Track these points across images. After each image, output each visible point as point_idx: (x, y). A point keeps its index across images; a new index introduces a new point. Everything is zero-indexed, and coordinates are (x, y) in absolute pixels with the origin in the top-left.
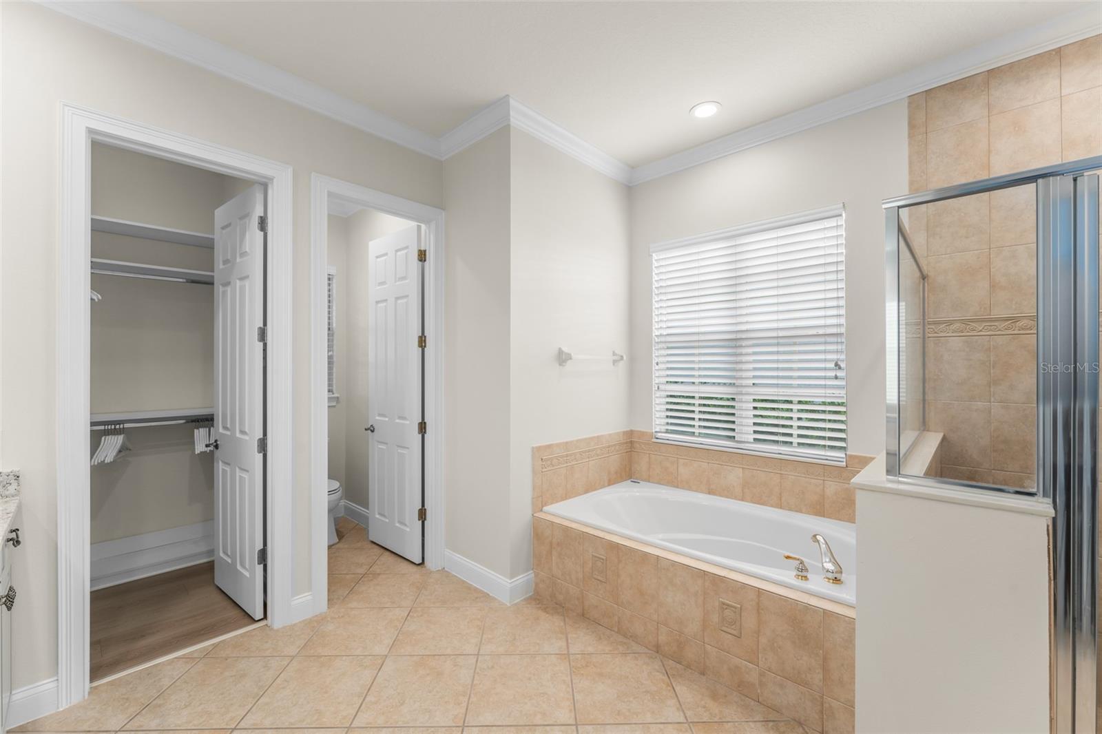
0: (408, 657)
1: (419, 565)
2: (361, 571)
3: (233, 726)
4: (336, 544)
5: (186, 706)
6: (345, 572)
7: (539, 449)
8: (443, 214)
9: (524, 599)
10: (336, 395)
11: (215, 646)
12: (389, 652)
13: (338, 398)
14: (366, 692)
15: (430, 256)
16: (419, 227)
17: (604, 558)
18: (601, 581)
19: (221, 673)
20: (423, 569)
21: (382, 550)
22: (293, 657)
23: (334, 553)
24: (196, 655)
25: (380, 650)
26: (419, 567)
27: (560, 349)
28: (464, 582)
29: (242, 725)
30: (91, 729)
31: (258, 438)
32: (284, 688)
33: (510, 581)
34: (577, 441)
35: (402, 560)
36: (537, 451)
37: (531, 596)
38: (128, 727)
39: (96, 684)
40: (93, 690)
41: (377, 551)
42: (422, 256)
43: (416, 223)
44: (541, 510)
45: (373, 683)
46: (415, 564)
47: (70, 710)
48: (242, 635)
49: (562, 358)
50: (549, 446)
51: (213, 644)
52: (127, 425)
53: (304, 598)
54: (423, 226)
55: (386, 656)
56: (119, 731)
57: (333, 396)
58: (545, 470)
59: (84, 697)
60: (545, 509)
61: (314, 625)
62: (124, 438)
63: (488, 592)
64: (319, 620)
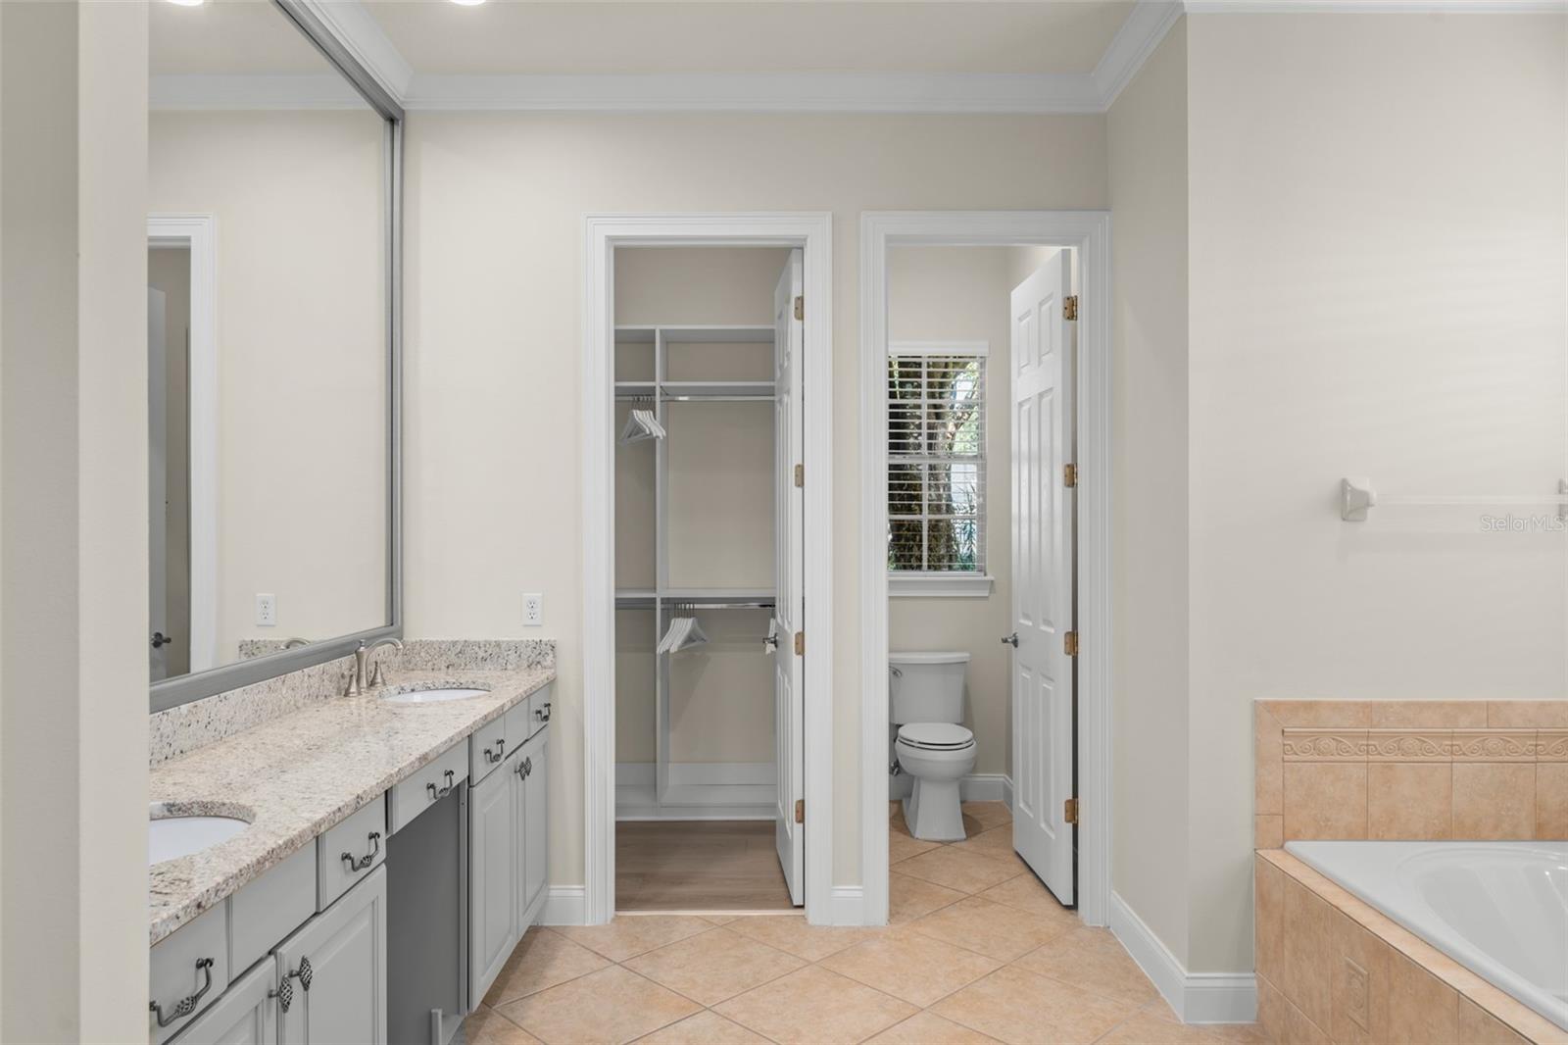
0: (951, 1023)
1: (1068, 907)
2: (971, 889)
3: (708, 1006)
4: (961, 841)
5: (679, 968)
6: (944, 884)
7: (1273, 707)
8: (1107, 218)
9: (1226, 1026)
10: (989, 577)
11: (739, 919)
12: (929, 1007)
13: (992, 581)
14: (866, 1037)
15: (1083, 310)
16: (1066, 255)
17: (1366, 973)
18: (1359, 1026)
19: (728, 949)
20: (1071, 917)
21: (1024, 869)
22: (809, 963)
23: (949, 854)
24: (715, 921)
25: (919, 998)
26: (1066, 912)
27: (1344, 483)
28: (1127, 958)
29: (716, 1008)
30: (599, 952)
31: (795, 632)
32: (778, 991)
33: (1187, 974)
34: (1407, 705)
35: (1044, 892)
36: (1268, 714)
37: (1242, 1027)
38: (626, 964)
39: (621, 913)
40: (616, 919)
41: (1016, 867)
42: (1071, 309)
43: (1061, 248)
44: (1282, 847)
45: (882, 1032)
46: (1060, 903)
47: (594, 929)
48: (771, 918)
49: (1349, 504)
50: (1310, 706)
51: (738, 916)
52: (697, 606)
53: (849, 892)
54: (1074, 250)
55: (922, 1010)
56: (619, 964)
57: (986, 578)
58: (1294, 758)
59: (606, 921)
60: (1290, 845)
61: (857, 939)
62: (693, 622)
63: (1160, 991)
64: (870, 933)
